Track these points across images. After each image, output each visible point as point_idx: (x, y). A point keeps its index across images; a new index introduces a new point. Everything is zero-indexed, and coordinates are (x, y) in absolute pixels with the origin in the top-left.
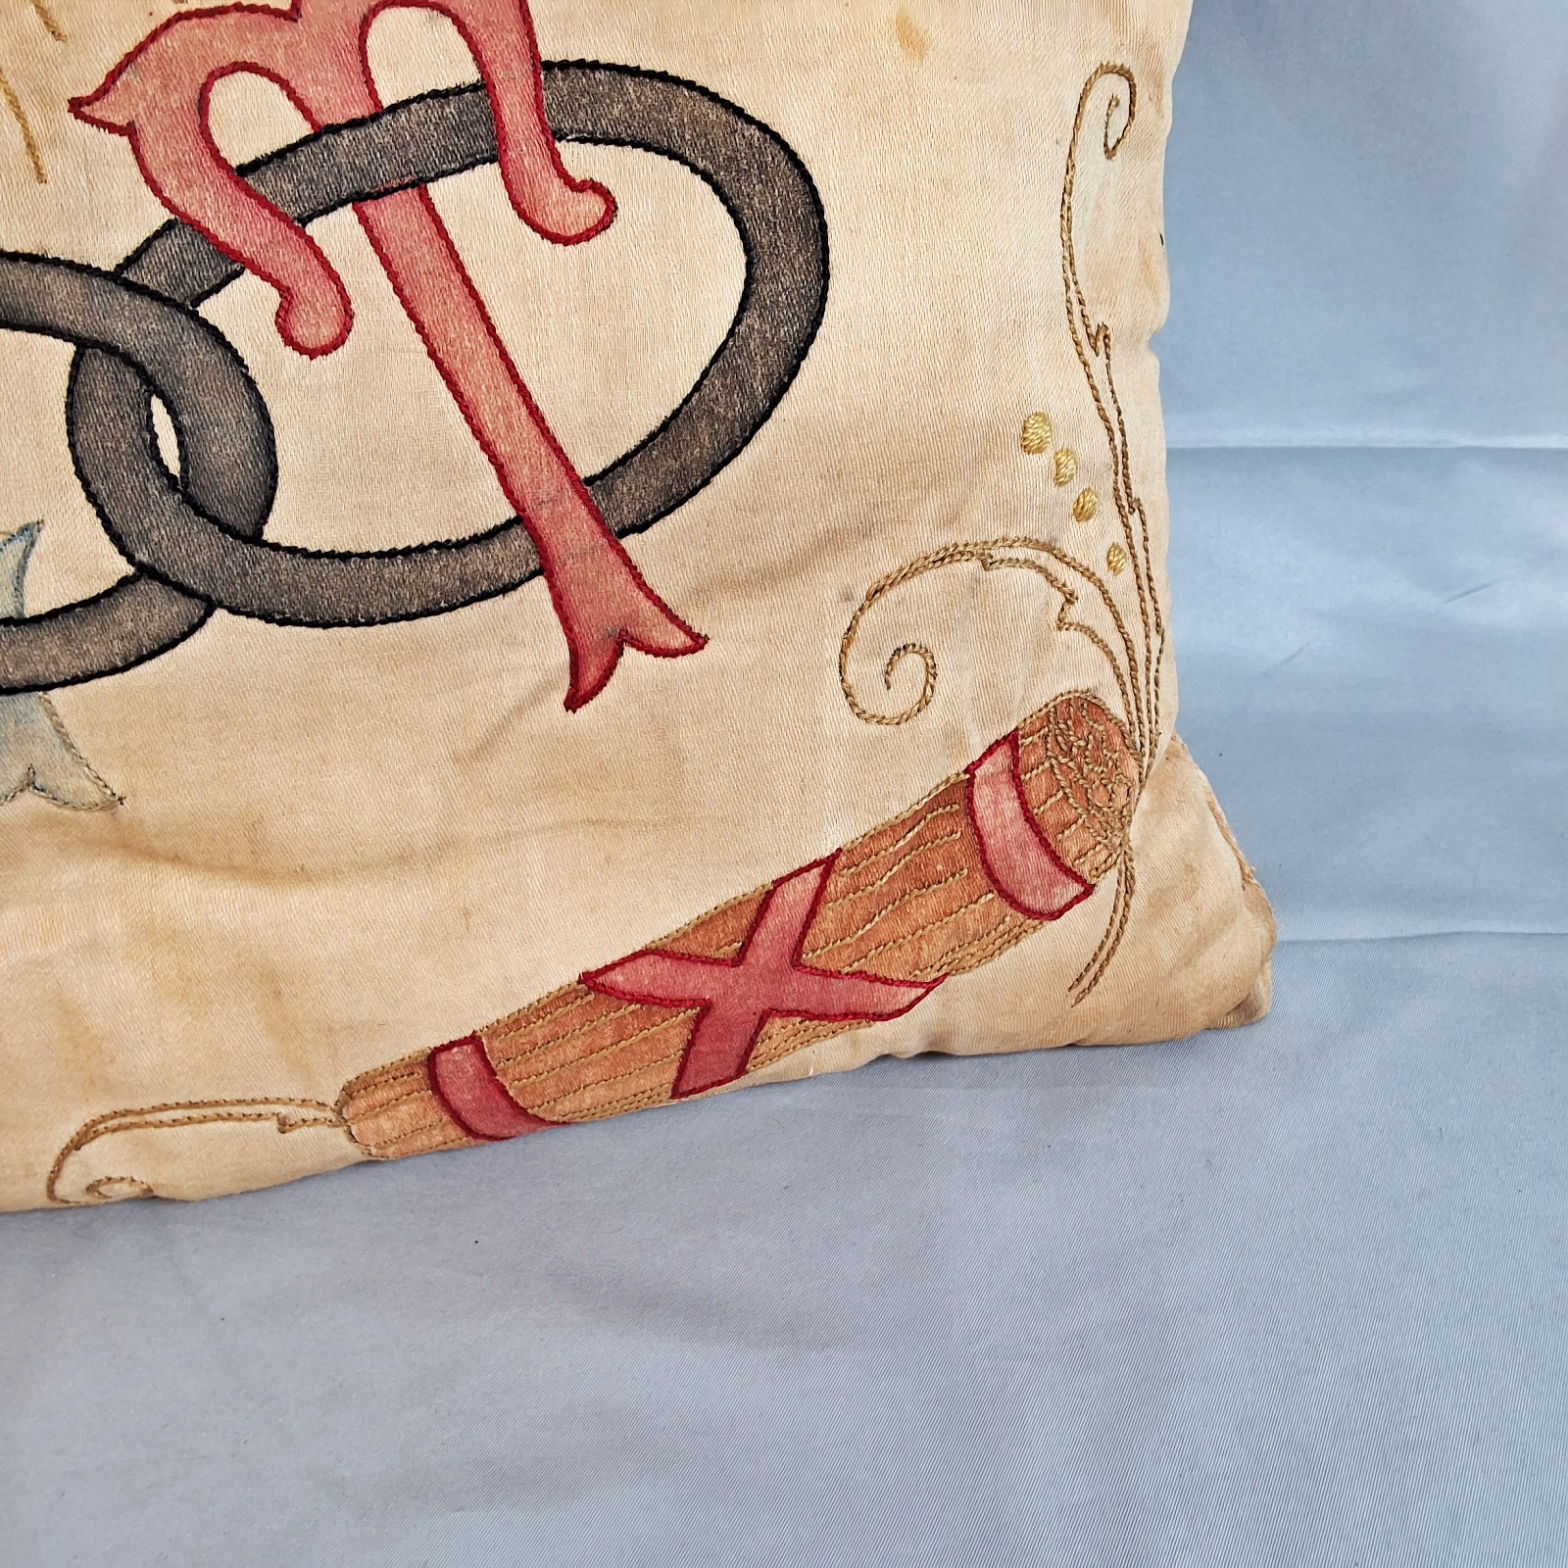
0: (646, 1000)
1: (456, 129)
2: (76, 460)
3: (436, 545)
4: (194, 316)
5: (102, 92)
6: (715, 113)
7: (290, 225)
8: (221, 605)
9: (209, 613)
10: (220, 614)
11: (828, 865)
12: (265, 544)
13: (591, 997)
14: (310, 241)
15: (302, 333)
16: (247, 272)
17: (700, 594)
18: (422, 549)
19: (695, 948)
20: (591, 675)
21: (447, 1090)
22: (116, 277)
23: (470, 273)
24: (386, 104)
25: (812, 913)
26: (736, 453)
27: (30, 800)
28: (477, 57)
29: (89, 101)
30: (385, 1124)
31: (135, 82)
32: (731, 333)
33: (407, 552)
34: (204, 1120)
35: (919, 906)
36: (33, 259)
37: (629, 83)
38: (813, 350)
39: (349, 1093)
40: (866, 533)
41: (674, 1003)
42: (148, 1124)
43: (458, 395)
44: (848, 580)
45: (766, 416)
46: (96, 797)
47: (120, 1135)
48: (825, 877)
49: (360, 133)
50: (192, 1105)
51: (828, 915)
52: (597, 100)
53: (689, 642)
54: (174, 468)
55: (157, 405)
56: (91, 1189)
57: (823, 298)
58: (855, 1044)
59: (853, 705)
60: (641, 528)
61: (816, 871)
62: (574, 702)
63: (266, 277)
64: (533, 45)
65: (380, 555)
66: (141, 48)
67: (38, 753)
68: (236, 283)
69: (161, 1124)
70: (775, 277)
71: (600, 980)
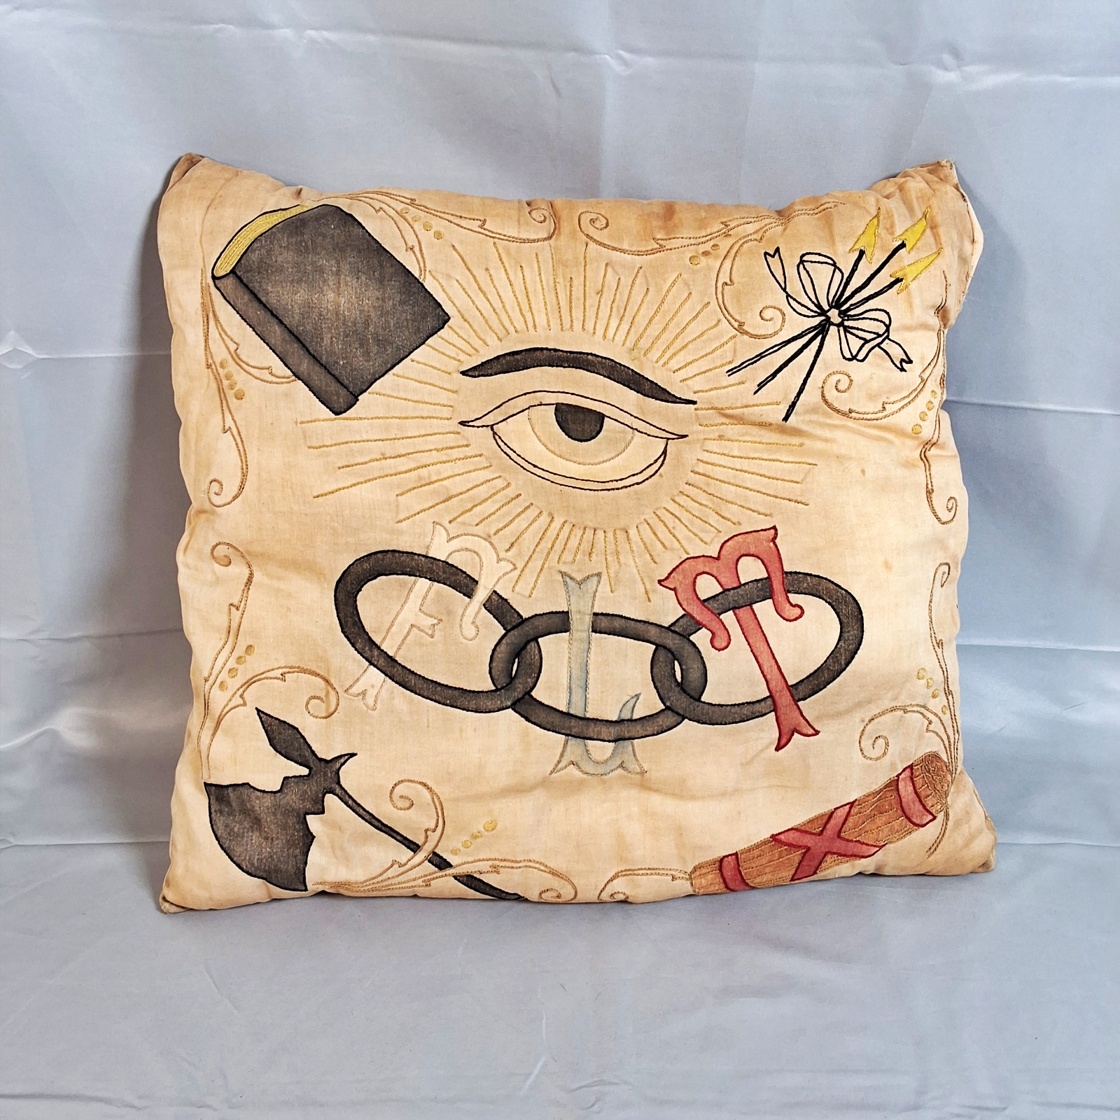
0: (790, 845)
1: (761, 590)
2: (652, 677)
3: (747, 703)
4: (689, 640)
5: (667, 578)
6: (832, 586)
7: (716, 616)
8: (687, 718)
9: (683, 720)
10: (686, 720)
11: (852, 804)
12: (702, 702)
13: (773, 843)
14: (721, 620)
15: (716, 644)
16: (704, 628)
17: (818, 718)
18: (743, 704)
19: (808, 829)
20: (784, 741)
21: (724, 871)
22: (669, 628)
23: (763, 629)
24: (742, 582)
25: (846, 819)
26: (834, 679)
27: (620, 770)
28: (767, 571)
29: (663, 580)
30: (703, 881)
31: (676, 576)
32: (836, 647)
33: (739, 705)
34: (652, 874)
35: (880, 820)
36: (645, 622)
37: (809, 578)
38: (859, 652)
39: (695, 869)
40: (869, 702)
41: (799, 847)
42: (635, 874)
43: (758, 662)
44: (863, 716)
45: (844, 669)
46: (639, 770)
47: (625, 877)
48: (850, 808)
49: (735, 591)
50: (649, 869)
51: (851, 819)
52: (800, 582)
53: (814, 732)
54: (679, 680)
55: (676, 663)
56: (612, 895)
57: (862, 638)
58: (853, 866)
59: (863, 754)
60: (804, 699)
61: (848, 806)
62: (777, 749)
63: (709, 630)
64: (782, 567)
65: (732, 705)
66: (677, 567)
67: (626, 757)
68: (700, 631)
69: (638, 875)
70: (849, 632)
71: (777, 837)
